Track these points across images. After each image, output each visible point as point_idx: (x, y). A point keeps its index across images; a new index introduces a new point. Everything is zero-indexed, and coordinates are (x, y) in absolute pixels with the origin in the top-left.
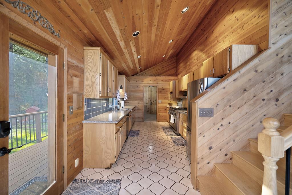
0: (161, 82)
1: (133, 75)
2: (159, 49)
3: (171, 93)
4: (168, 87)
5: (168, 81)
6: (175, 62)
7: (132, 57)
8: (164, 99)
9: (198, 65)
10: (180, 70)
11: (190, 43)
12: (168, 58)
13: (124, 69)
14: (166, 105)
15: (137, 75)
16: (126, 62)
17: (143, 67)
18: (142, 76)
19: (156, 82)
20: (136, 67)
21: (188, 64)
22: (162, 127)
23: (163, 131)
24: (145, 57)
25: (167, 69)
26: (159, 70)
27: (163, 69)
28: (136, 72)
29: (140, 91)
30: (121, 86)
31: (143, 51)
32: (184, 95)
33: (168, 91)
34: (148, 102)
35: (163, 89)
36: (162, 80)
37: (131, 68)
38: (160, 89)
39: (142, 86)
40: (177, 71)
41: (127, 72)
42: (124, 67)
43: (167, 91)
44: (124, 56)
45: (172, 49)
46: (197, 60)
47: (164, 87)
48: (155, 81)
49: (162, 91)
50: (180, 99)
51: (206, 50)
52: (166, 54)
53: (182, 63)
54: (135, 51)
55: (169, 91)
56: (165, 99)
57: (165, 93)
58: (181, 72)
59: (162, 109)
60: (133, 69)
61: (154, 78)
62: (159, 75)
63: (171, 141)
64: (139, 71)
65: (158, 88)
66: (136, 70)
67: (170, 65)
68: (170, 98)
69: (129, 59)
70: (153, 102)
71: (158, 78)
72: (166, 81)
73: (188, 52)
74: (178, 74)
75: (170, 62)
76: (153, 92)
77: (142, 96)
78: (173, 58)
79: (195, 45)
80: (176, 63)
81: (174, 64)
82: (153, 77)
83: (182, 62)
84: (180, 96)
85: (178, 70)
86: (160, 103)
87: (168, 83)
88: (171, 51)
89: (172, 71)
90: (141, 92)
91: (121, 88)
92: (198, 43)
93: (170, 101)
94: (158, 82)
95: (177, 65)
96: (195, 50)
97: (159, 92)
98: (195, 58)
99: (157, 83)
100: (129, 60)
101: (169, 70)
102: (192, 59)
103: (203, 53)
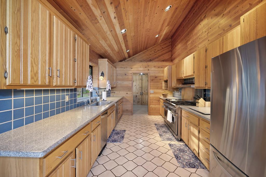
0: (153, 69)
1: (121, 61)
2: (151, 21)
3: (166, 81)
4: (162, 75)
5: (162, 68)
6: (169, 46)
7: (112, 29)
8: (157, 89)
9: (210, 39)
10: (176, 53)
11: (194, 13)
12: (162, 41)
13: (106, 51)
14: (160, 95)
15: (125, 61)
16: (105, 39)
17: (132, 50)
18: (131, 61)
19: (147, 69)
20: (122, 50)
21: (190, 42)
22: (155, 124)
23: (156, 131)
24: (133, 34)
25: (161, 54)
26: (150, 55)
27: (156, 53)
28: (124, 57)
29: (128, 80)
31: (128, 21)
32: (183, 84)
33: (162, 79)
34: (139, 92)
35: (156, 77)
36: (154, 67)
37: (115, 50)
38: (152, 76)
39: (131, 74)
40: (172, 56)
41: (112, 55)
42: (105, 47)
43: (160, 79)
44: (98, 24)
45: (168, 25)
46: (207, 33)
47: (157, 75)
48: (146, 67)
49: (155, 79)
50: (177, 89)
51: (228, 10)
52: (159, 33)
53: (180, 44)
54: (115, 18)
55: (163, 79)
56: (157, 88)
57: (158, 82)
58: (179, 55)
59: (154, 100)
60: (118, 52)
61: (145, 64)
62: (150, 61)
64: (126, 55)
65: (150, 76)
66: (123, 54)
67: (164, 49)
68: (164, 88)
69: (109, 32)
70: (144, 92)
71: (150, 63)
72: (159, 67)
73: (190, 27)
74: (174, 59)
75: (163, 45)
76: (144, 81)
77: (131, 85)
78: (168, 40)
79: (204, 11)
80: (170, 46)
81: (169, 48)
82: (144, 63)
83: (179, 44)
84: (177, 85)
85: (174, 53)
86: (152, 94)
87: (162, 69)
88: (167, 28)
89: (167, 56)
90: (130, 81)
91: (103, 74)
92: (209, 7)
93: (164, 91)
94: (150, 69)
95: (172, 48)
96: (202, 20)
97: (151, 81)
98: (204, 31)
99: (149, 70)
100: (109, 34)
101: (162, 55)
102: (196, 34)
103: (222, 16)
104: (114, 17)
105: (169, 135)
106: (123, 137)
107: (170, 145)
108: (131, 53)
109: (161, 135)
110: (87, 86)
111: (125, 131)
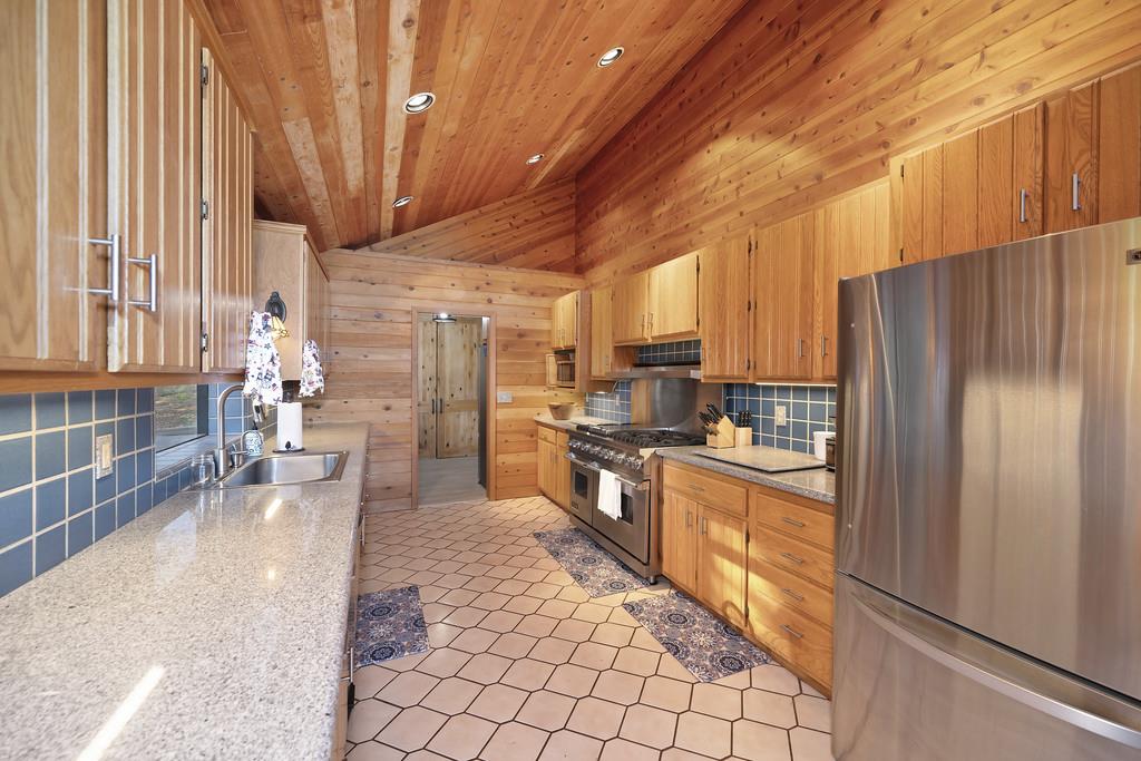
0: (509, 298)
1: (352, 246)
2: (539, 88)
3: (565, 354)
4: (545, 325)
5: (543, 295)
6: (568, 208)
7: (373, 77)
8: (526, 384)
9: (747, 208)
10: (602, 244)
11: (681, 104)
12: (541, 184)
13: (297, 185)
14: (534, 411)
15: (372, 250)
16: (320, 116)
17: (419, 200)
18: (406, 254)
19: (485, 295)
20: (379, 192)
21: (663, 209)
22: (537, 536)
23: (552, 563)
24: (451, 127)
25: (537, 236)
26: (494, 234)
27: (515, 233)
28: (373, 230)
29: (390, 342)
30: (276, 295)
31: (457, 56)
32: (636, 365)
33: (543, 343)
34: (424, 399)
35: (521, 335)
36: (514, 290)
37: (345, 189)
38: (507, 330)
39: (408, 312)
40: (578, 252)
41: (317, 212)
42: (303, 164)
43: (538, 344)
44: (311, 26)
45: (585, 124)
46: (734, 185)
47: (525, 325)
48: (477, 288)
49: (514, 343)
50: (609, 385)
51: (810, 125)
52: (545, 149)
53: (620, 208)
54: (408, 23)
55: (549, 343)
56: (528, 381)
57: (528, 355)
58: (613, 252)
59: (515, 432)
60: (356, 200)
61: (474, 272)
62: (494, 261)
63: (644, 636)
64: (387, 221)
65: (497, 329)
66: (373, 212)
67: (548, 220)
68: (552, 379)
69: (350, 88)
70: (447, 398)
71: (496, 273)
72: (532, 294)
73: (665, 151)
74: (592, 265)
75: (548, 201)
76: (448, 350)
77: (406, 368)
78: (563, 184)
79: (723, 107)
80: (573, 211)
81: (568, 218)
82: (471, 270)
83: (615, 206)
84: (617, 370)
85: (591, 242)
86: (505, 405)
87: (544, 302)
88: (577, 134)
89: (560, 250)
90: (400, 346)
91: (276, 307)
92: (744, 97)
93: (552, 393)
94: (494, 297)
95: (578, 221)
96: (717, 137)
97: (499, 349)
98: (722, 176)
99: (490, 301)
100: (348, 100)
101: (542, 242)
102: (692, 183)
103: (792, 141)
104: (403, 17)
105: (606, 570)
106: (419, 624)
107: (631, 608)
108: (412, 213)
109: (579, 577)
110: (253, 371)
111: (413, 590)
